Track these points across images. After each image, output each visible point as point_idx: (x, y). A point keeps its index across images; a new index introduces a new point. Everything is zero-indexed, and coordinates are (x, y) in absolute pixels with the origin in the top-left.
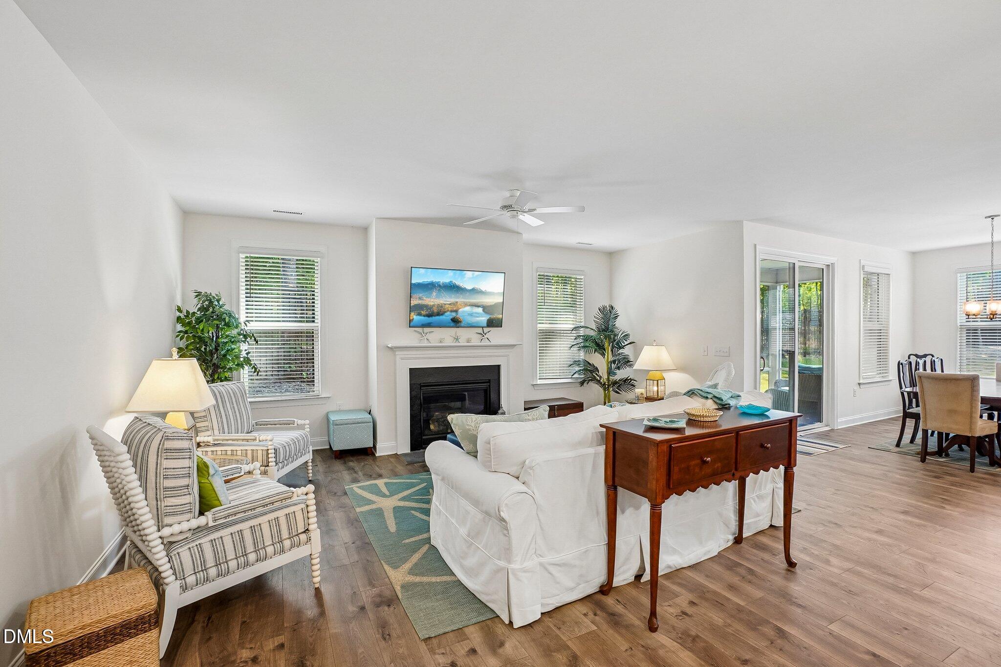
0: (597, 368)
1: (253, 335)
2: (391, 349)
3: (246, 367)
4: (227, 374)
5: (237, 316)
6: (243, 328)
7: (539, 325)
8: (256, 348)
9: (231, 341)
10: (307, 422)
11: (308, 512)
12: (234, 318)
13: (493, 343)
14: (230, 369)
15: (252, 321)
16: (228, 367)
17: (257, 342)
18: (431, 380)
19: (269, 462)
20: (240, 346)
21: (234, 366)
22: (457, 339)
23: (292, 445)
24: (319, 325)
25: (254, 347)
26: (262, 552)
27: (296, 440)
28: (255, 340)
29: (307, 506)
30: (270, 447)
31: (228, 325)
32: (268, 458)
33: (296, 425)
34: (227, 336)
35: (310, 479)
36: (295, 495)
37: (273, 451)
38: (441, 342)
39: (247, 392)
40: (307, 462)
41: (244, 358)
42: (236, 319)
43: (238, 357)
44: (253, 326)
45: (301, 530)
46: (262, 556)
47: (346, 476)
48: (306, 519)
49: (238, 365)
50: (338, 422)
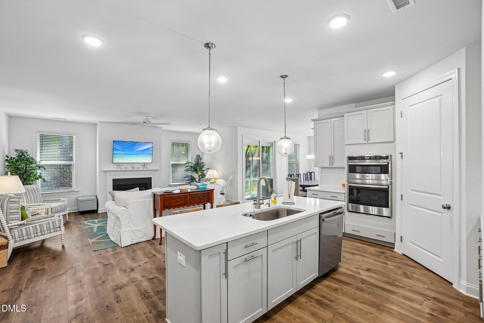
0: (195, 178)
1: (43, 167)
2: (105, 171)
3: (40, 180)
4: (30, 182)
5: (35, 159)
6: (38, 164)
7: (171, 162)
8: (44, 172)
9: (32, 169)
10: (66, 199)
11: (60, 221)
12: (34, 160)
13: (148, 169)
14: (32, 180)
15: (43, 161)
16: (31, 179)
17: (45, 169)
18: (122, 183)
19: (48, 213)
20: (37, 171)
21: (34, 179)
22: (133, 168)
23: (59, 207)
24: (74, 162)
25: (44, 171)
26: (43, 233)
27: (61, 205)
28: (44, 168)
29: (60, 219)
30: (49, 207)
31: (31, 163)
32: (48, 211)
33: (61, 200)
34: (31, 167)
35: (67, 221)
36: (56, 216)
37: (50, 209)
38: (126, 169)
39: (40, 190)
40: (66, 214)
41: (39, 175)
42: (35, 160)
43: (36, 175)
44: (43, 163)
45: (58, 226)
46: (43, 234)
47: (83, 219)
48: (59, 223)
49: (36, 178)
50: (81, 200)
